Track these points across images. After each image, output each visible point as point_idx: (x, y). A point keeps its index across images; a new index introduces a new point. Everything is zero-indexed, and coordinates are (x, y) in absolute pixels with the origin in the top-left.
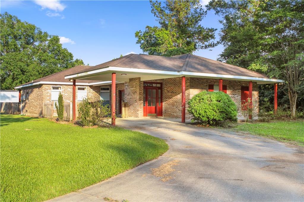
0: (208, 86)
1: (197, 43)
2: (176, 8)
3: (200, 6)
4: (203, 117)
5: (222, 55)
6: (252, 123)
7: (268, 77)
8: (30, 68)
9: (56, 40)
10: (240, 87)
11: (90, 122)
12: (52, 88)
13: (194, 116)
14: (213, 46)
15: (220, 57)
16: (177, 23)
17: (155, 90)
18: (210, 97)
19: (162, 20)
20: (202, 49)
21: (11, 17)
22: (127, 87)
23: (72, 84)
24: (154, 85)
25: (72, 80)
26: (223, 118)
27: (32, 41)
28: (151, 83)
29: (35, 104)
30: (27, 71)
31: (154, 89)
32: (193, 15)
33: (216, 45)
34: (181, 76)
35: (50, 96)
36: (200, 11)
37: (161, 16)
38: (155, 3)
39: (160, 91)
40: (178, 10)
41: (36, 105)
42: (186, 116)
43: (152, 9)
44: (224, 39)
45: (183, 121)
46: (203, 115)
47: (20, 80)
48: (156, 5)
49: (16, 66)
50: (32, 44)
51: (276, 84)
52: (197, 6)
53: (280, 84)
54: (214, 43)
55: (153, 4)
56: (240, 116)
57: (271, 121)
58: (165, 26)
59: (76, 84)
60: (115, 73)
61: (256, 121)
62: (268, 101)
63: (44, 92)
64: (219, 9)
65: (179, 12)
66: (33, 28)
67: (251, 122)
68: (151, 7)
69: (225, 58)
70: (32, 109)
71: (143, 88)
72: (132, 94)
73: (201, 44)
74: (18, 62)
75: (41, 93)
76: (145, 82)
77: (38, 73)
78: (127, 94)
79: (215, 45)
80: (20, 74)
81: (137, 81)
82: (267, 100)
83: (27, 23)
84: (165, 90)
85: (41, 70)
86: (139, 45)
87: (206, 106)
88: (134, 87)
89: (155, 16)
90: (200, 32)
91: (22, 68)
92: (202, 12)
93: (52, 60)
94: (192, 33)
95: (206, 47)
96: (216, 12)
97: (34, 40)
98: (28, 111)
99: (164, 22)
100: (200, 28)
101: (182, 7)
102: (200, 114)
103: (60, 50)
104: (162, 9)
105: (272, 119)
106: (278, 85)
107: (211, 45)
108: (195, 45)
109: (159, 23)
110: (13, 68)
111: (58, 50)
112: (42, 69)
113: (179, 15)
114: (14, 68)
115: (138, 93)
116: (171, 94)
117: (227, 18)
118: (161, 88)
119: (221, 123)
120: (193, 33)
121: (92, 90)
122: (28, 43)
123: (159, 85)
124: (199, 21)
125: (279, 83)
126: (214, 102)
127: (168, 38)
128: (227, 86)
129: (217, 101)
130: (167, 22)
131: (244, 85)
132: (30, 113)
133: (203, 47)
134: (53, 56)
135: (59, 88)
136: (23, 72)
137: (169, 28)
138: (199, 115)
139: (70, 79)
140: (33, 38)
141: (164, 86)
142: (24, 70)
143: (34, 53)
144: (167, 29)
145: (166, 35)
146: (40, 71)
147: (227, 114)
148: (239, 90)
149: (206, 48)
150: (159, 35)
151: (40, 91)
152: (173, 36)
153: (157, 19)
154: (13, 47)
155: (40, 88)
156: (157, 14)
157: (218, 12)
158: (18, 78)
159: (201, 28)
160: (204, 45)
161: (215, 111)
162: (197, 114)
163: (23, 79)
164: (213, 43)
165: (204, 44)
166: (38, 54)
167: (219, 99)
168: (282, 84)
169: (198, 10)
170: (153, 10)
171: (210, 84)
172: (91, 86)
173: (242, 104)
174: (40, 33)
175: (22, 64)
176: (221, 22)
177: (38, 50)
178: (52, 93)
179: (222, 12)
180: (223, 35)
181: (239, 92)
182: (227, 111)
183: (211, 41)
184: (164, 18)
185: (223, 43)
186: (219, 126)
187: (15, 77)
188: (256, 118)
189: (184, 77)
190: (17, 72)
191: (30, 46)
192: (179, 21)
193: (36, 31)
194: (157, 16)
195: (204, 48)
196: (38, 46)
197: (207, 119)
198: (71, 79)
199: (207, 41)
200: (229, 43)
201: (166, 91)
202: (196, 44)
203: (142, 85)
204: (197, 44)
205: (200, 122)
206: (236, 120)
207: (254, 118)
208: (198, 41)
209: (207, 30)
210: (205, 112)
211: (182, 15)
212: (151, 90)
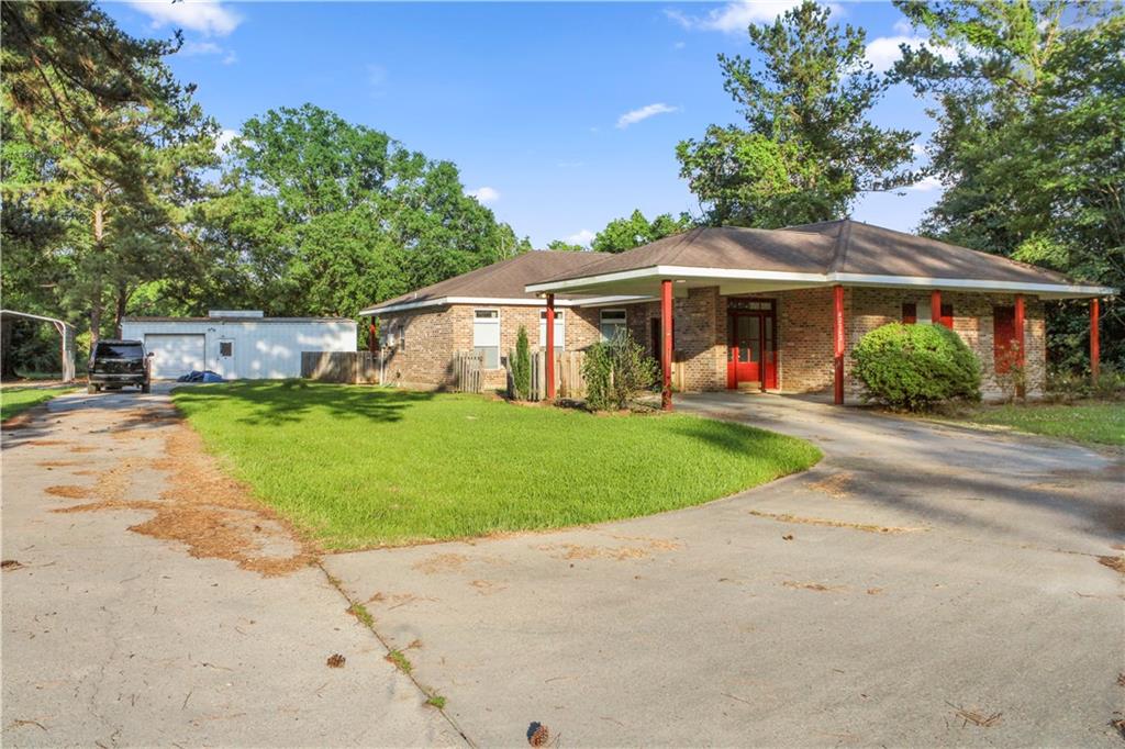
0: (901, 309)
1: (860, 174)
2: (796, 75)
3: (868, 65)
4: (892, 388)
5: (937, 212)
6: (1025, 407)
7: (1071, 281)
8: (377, 254)
9: (448, 173)
10: (989, 309)
11: (612, 400)
12: (475, 314)
13: (868, 386)
14: (910, 182)
15: (930, 215)
16: (798, 118)
17: (757, 319)
18: (909, 339)
19: (755, 111)
20: (874, 190)
21: (321, 113)
22: (681, 310)
23: (545, 302)
24: (754, 306)
25: (544, 296)
26: (944, 391)
27: (377, 178)
28: (747, 299)
29: (427, 356)
30: (370, 263)
31: (752, 316)
32: (847, 94)
33: (918, 179)
34: (832, 285)
35: (470, 335)
36: (867, 82)
37: (754, 98)
38: (734, 63)
39: (769, 320)
40: (802, 79)
41: (430, 359)
42: (847, 388)
43: (726, 79)
44: (942, 161)
45: (839, 400)
46: (894, 384)
47: (352, 289)
48: (736, 67)
49: (342, 249)
50: (378, 184)
51: (1096, 300)
52: (857, 69)
53: (1105, 300)
54: (911, 174)
55: (729, 65)
56: (990, 390)
57: (1080, 402)
58: (764, 127)
59: (556, 302)
60: (670, 281)
61: (1035, 402)
62: (1078, 346)
63: (455, 325)
64: (924, 81)
65: (807, 86)
66: (380, 141)
67: (1023, 404)
68: (723, 74)
69: (945, 219)
70: (415, 371)
71: (726, 314)
72: (697, 330)
73: (873, 175)
74: (345, 240)
75: (447, 326)
76: (731, 299)
77: (396, 269)
78: (683, 330)
79: (916, 180)
80: (351, 273)
81: (710, 294)
82: (1076, 342)
83: (363, 130)
84: (784, 318)
85: (405, 258)
86: (688, 181)
87: (899, 360)
88: (702, 312)
89: (734, 99)
90: (868, 144)
91: (358, 256)
92: (873, 84)
93: (440, 230)
94: (844, 145)
95: (887, 185)
96: (918, 91)
97: (384, 175)
98: (403, 376)
99: (761, 116)
100: (869, 132)
101: (813, 72)
102: (883, 382)
103: (459, 200)
104: (755, 78)
105: (1082, 398)
106: (1102, 304)
107: (902, 179)
108: (855, 180)
109: (747, 118)
110: (332, 257)
111: (453, 200)
112: (410, 258)
113: (806, 96)
114: (336, 256)
115: (714, 327)
116: (801, 329)
117: (951, 104)
118: (773, 313)
119: (938, 405)
120: (848, 147)
121: (578, 317)
122: (367, 184)
123: (767, 306)
124: (866, 109)
125: (1104, 296)
126: (920, 351)
127: (774, 161)
128: (955, 306)
129: (929, 348)
130: (769, 117)
131: (1000, 302)
132: (412, 380)
133: (877, 184)
134: (438, 217)
135: (494, 314)
136: (359, 266)
137: (777, 132)
138: (881, 385)
139: (538, 295)
140: (381, 170)
141: (780, 308)
142: (360, 260)
143: (383, 212)
144: (769, 136)
145: (768, 154)
146: (405, 263)
147: (953, 383)
148: (986, 318)
149: (886, 189)
150: (746, 154)
151: (443, 322)
152: (790, 156)
153: (741, 107)
154: (329, 197)
155: (444, 314)
156: (740, 92)
157: (922, 90)
158: (346, 284)
159: (872, 131)
160: (880, 180)
161: (924, 375)
162: (876, 383)
163: (358, 286)
164: (907, 174)
165: (880, 176)
166: (397, 213)
167: (933, 345)
168: (1113, 299)
169: (862, 81)
170: (729, 82)
171: (907, 301)
172: (574, 308)
173: (996, 355)
174: (403, 155)
175: (354, 244)
176: (931, 114)
177: (398, 202)
178: (476, 328)
179: (934, 91)
180: (940, 152)
181: (986, 321)
182: (954, 375)
183: (902, 168)
184: (760, 104)
185: (938, 175)
186: (933, 411)
187: (337, 281)
188: (1037, 394)
189: (840, 286)
190: (342, 266)
191: (372, 192)
192: (806, 113)
193: (391, 151)
194: (741, 100)
195: (881, 188)
196: (400, 193)
197: (903, 396)
198: (542, 292)
199: (890, 168)
200: (958, 176)
201: (786, 321)
202: (856, 177)
203: (725, 307)
204: (861, 179)
205: (882, 402)
206: (978, 398)
207: (1030, 394)
208: (863, 167)
209: (889, 137)
210: (897, 376)
211: (816, 92)
212: (745, 318)
